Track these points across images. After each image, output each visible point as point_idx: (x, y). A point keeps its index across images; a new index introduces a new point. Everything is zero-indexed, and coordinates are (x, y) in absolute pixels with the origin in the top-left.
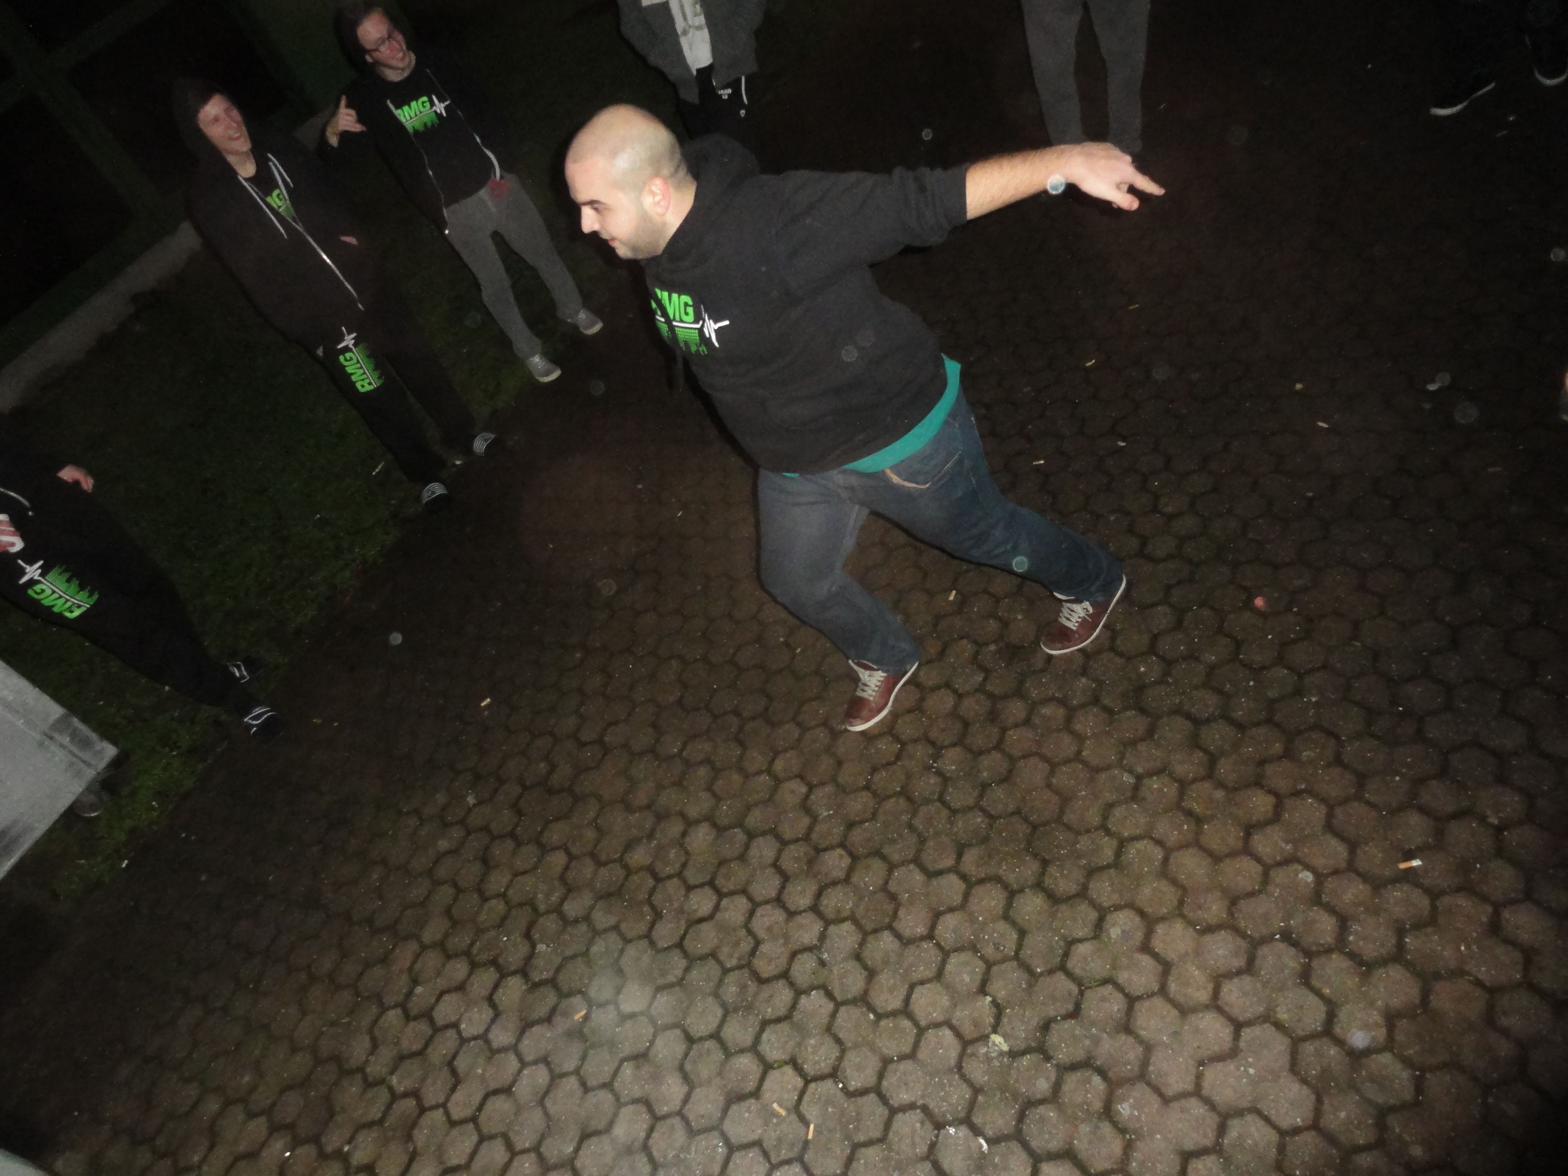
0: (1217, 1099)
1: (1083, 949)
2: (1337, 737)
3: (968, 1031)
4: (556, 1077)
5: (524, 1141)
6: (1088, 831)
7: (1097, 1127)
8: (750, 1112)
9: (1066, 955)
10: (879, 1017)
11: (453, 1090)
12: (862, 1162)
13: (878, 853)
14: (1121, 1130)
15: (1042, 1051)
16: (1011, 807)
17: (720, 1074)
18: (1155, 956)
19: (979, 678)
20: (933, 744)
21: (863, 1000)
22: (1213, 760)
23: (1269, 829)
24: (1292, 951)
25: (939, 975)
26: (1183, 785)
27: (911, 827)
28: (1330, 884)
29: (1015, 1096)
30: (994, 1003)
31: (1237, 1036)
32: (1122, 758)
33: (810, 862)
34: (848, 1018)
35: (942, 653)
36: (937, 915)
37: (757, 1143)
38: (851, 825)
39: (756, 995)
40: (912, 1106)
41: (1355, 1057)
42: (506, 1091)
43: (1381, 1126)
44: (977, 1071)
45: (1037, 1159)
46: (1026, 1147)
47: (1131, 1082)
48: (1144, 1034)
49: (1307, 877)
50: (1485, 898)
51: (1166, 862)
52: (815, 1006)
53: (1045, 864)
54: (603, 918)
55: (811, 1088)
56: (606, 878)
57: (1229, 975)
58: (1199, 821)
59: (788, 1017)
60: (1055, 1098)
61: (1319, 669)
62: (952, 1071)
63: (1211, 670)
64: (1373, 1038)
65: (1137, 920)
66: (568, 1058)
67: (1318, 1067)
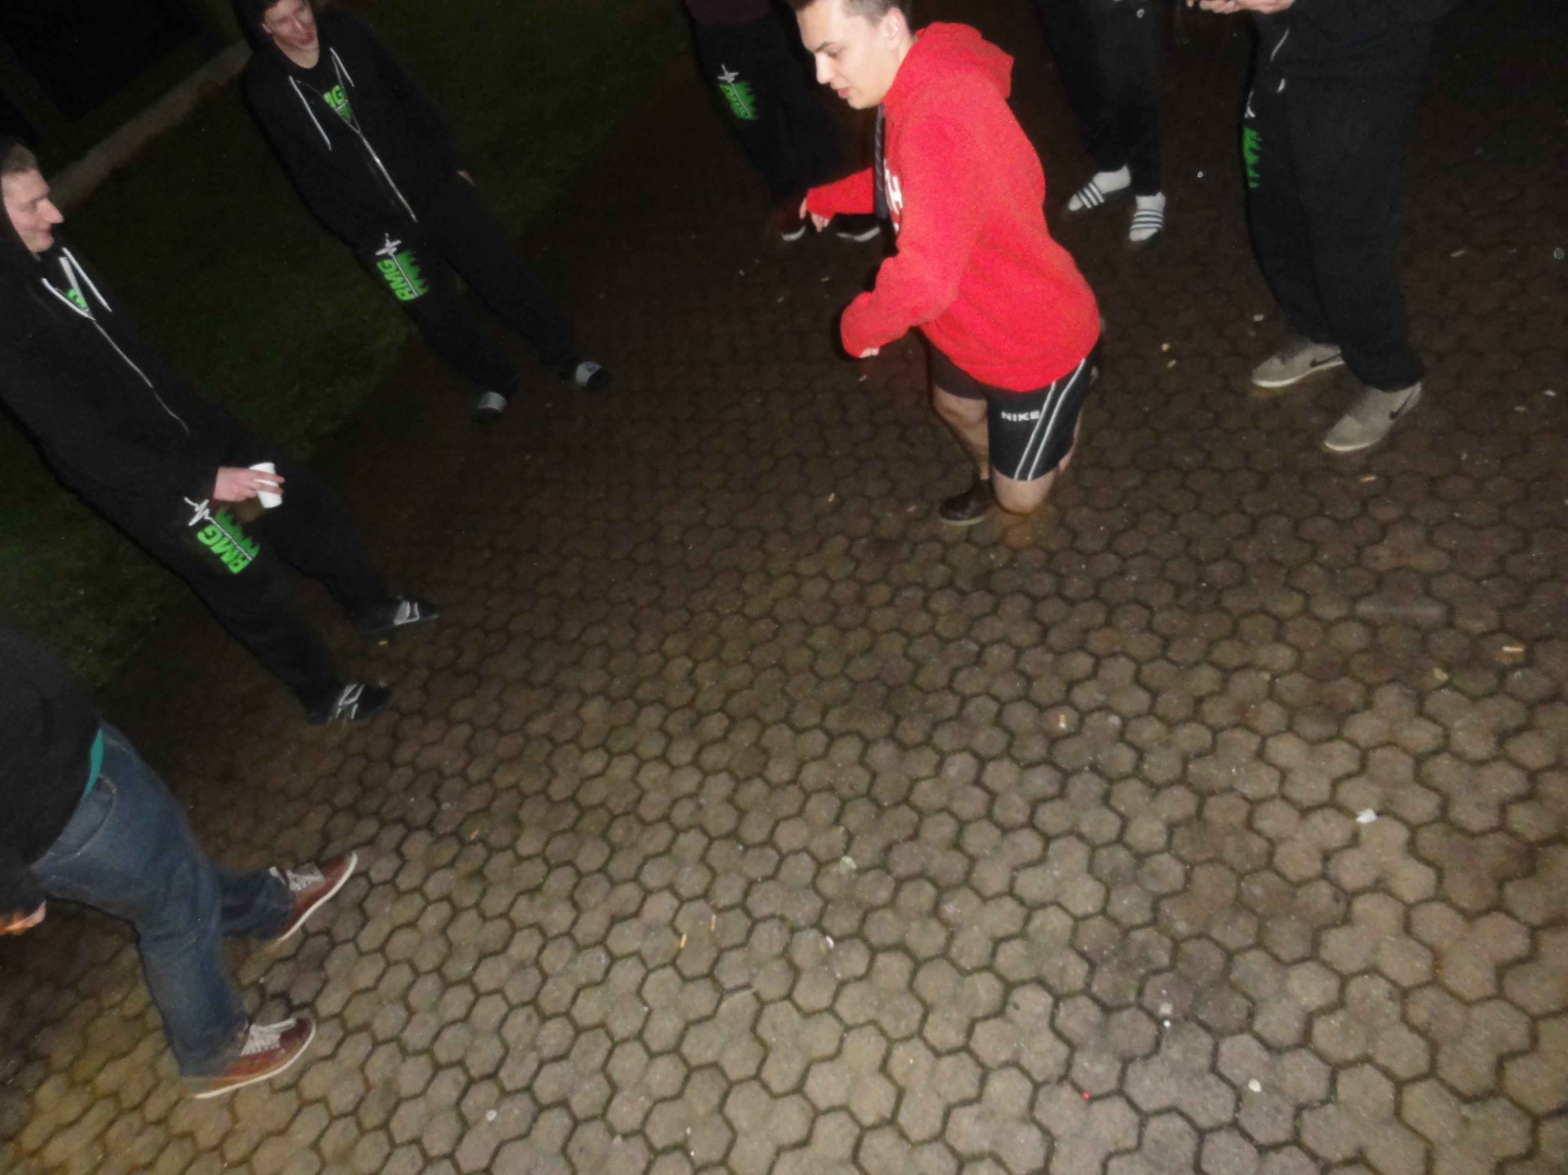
0: (1026, 896)
1: (925, 786)
2: (1151, 610)
3: (823, 854)
4: (456, 911)
5: (427, 963)
6: (936, 691)
7: (926, 924)
8: (630, 929)
9: (911, 789)
10: (747, 848)
11: (363, 926)
12: (726, 962)
13: (753, 716)
14: (945, 924)
15: (883, 866)
16: (873, 674)
17: (605, 901)
18: (985, 789)
19: (851, 567)
20: (806, 623)
21: (733, 835)
22: (1045, 630)
23: (1087, 684)
24: (1097, 779)
25: (801, 812)
26: (1019, 651)
27: (783, 692)
28: (1133, 724)
29: (859, 905)
30: (847, 831)
31: (1046, 847)
32: (970, 631)
33: (693, 724)
34: (719, 853)
35: (820, 546)
36: (802, 764)
37: (637, 954)
38: (730, 693)
39: (640, 835)
40: (772, 917)
41: (1141, 857)
42: (412, 924)
43: (1155, 909)
44: (828, 886)
45: (874, 951)
46: (865, 941)
47: (957, 887)
48: (970, 849)
49: (1115, 720)
50: (1253, 731)
51: (999, 713)
52: (691, 842)
53: (898, 719)
54: (504, 779)
55: (686, 907)
56: (507, 745)
57: (1045, 800)
58: (1029, 679)
59: (667, 851)
60: (891, 903)
61: (1140, 553)
62: (807, 887)
63: (1051, 555)
64: (1156, 842)
65: (972, 760)
66: (469, 895)
67: (1110, 868)
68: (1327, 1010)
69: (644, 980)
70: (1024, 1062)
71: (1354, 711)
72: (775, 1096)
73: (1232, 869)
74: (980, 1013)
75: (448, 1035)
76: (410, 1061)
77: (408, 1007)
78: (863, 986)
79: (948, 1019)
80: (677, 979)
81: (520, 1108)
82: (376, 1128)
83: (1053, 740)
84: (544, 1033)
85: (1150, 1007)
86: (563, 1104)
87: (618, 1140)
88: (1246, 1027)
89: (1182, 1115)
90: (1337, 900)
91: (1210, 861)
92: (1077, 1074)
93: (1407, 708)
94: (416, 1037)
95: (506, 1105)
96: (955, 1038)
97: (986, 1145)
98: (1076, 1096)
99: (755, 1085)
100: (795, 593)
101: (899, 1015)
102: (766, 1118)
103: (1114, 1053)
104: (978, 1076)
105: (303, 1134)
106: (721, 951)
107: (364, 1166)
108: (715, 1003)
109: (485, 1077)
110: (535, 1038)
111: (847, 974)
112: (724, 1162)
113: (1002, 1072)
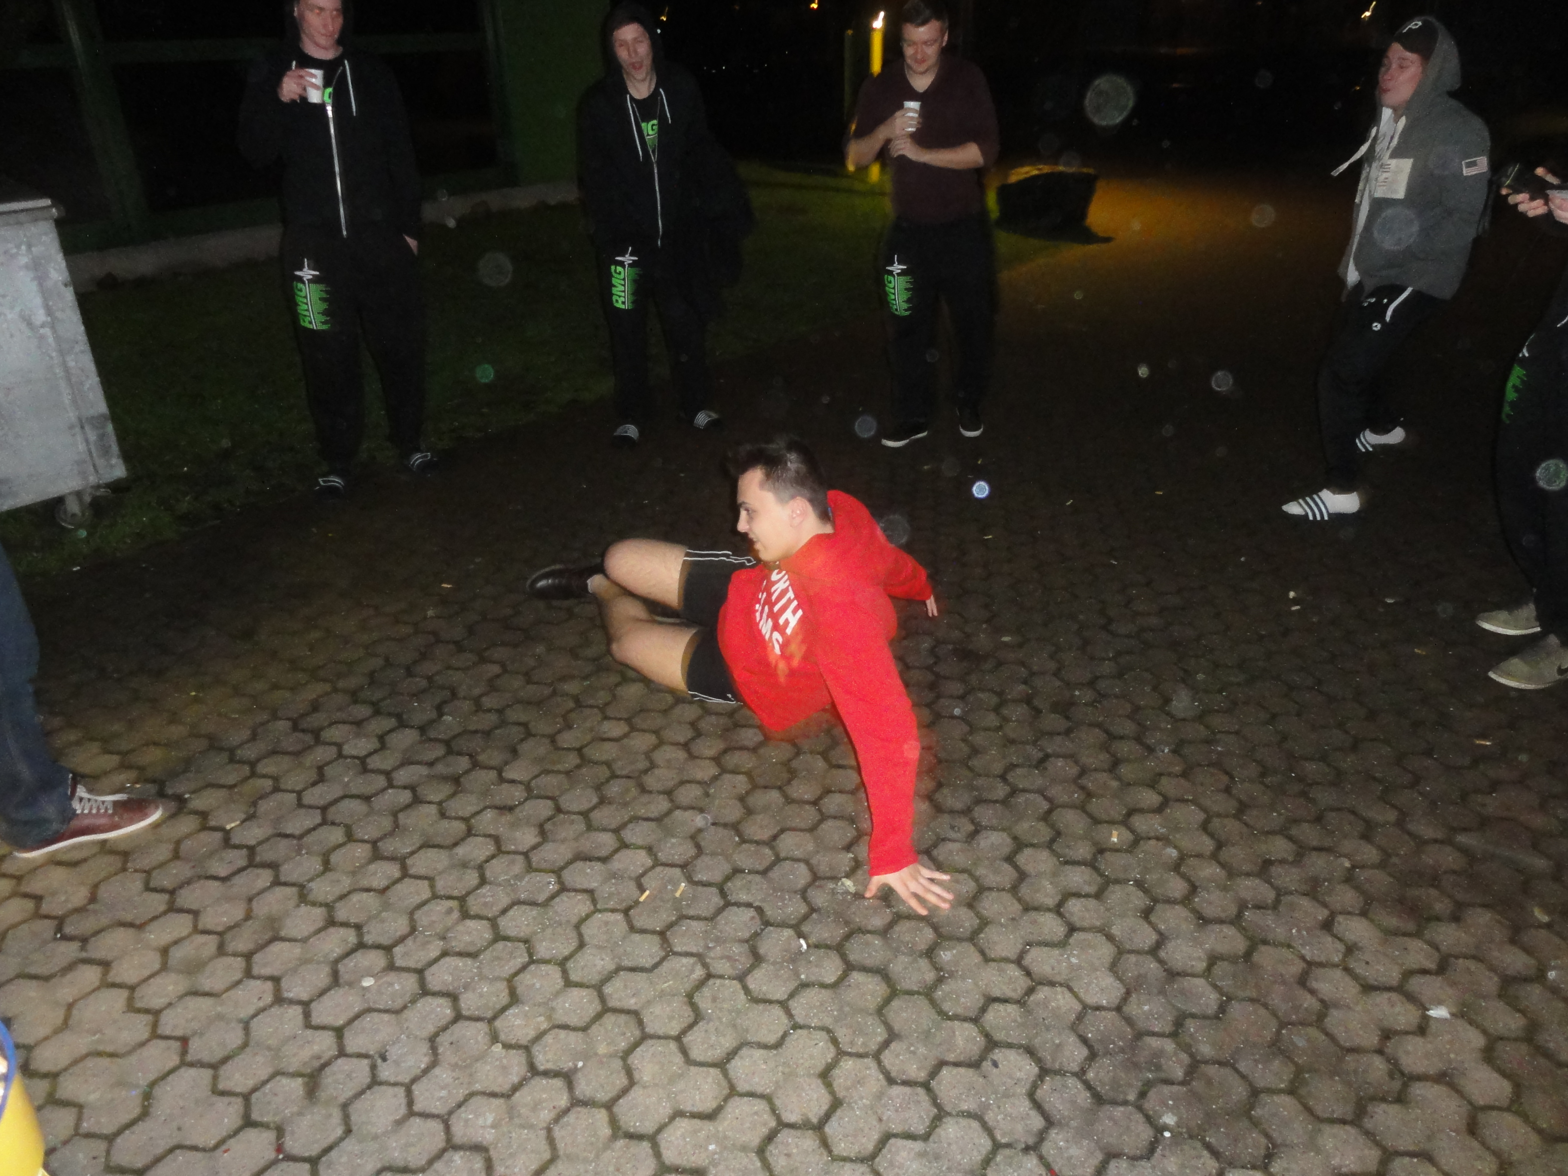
0: (1035, 970)
1: (950, 846)
2: (1232, 777)
3: (823, 869)
4: (417, 800)
5: (367, 831)
6: (988, 776)
7: (915, 961)
8: (592, 870)
9: (935, 846)
10: (743, 841)
11: (314, 784)
12: (684, 928)
13: (790, 741)
14: (937, 968)
17: (576, 839)
18: (1016, 867)
19: (931, 661)
21: (734, 827)
22: (1116, 762)
23: (1150, 815)
24: (1141, 894)
25: (812, 829)
26: (1084, 770)
28: (1192, 861)
29: (847, 923)
30: (856, 860)
31: (1069, 935)
32: (1037, 741)
33: (727, 730)
34: (712, 838)
36: (828, 792)
37: (590, 892)
39: (634, 798)
40: (749, 905)
41: (1173, 975)
42: (367, 799)
43: (1179, 1023)
44: (819, 898)
45: (850, 967)
46: (844, 957)
47: (960, 940)
48: (984, 912)
49: (1172, 852)
50: (1325, 905)
51: (1050, 812)
52: (687, 819)
53: (940, 785)
54: (516, 714)
55: (659, 869)
56: (531, 691)
58: (1089, 795)
59: (658, 820)
60: (884, 932)
61: (1231, 733)
62: (795, 892)
63: (1137, 709)
64: (1193, 966)
65: (1009, 840)
66: (436, 793)
67: (1136, 973)
69: (588, 916)
70: (989, 1117)
71: (1438, 919)
72: (689, 1061)
73: (1274, 1014)
74: (951, 1057)
75: (355, 898)
76: (304, 909)
77: (326, 862)
78: (825, 994)
79: (914, 1053)
80: (624, 926)
81: (404, 985)
82: (237, 954)
83: (1101, 849)
84: (460, 928)
85: (1151, 1112)
86: (453, 997)
87: (499, 1045)
88: (1260, 1165)
90: (1391, 1076)
91: (1251, 1000)
92: (1047, 1149)
93: (1499, 934)
94: (323, 889)
95: (392, 977)
96: (915, 1071)
98: (1041, 1170)
99: (673, 1046)
101: (858, 1030)
102: (673, 1079)
103: (1097, 1142)
104: (932, 1115)
105: (158, 935)
106: (683, 917)
107: (207, 983)
108: (657, 959)
109: (378, 947)
110: (448, 930)
111: (813, 978)
112: (609, 1106)
113: (961, 1120)
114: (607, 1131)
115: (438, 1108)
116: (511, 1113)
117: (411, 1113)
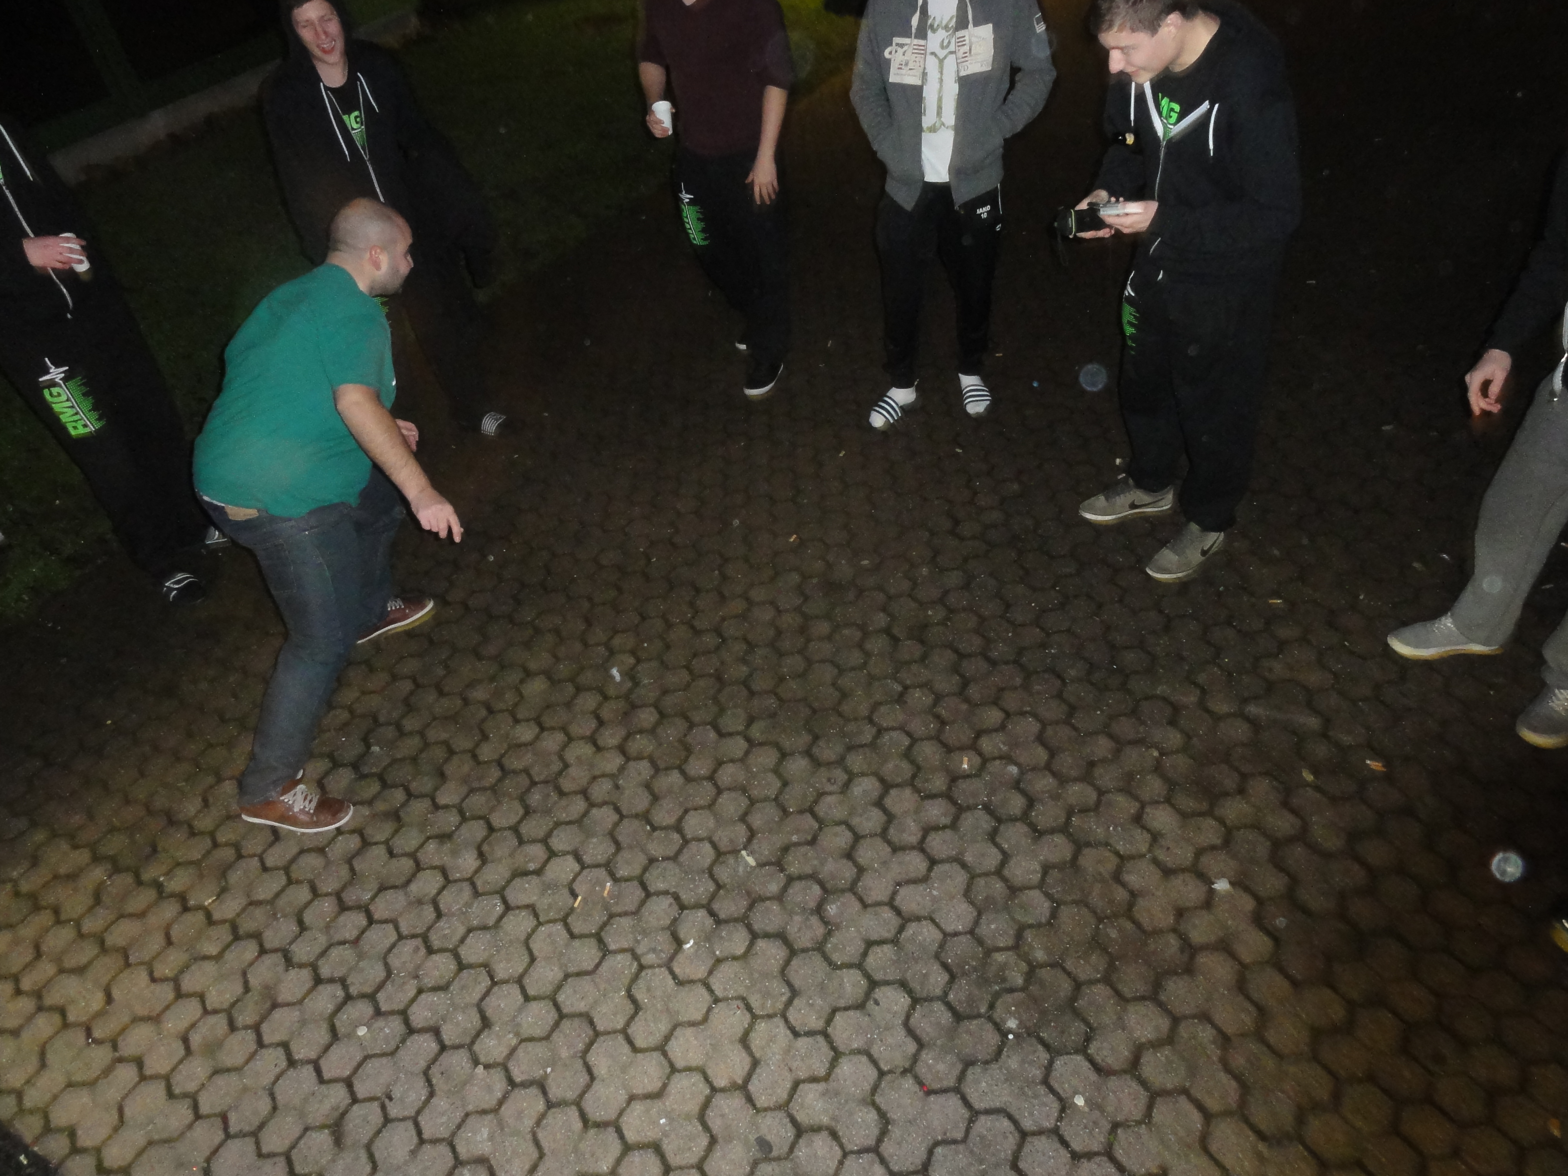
0: (904, 908)
1: (829, 799)
2: (1063, 681)
3: (724, 845)
4: (366, 844)
5: (328, 885)
6: (856, 719)
7: (807, 919)
8: (529, 884)
9: (816, 802)
10: (654, 829)
12: (615, 926)
13: (683, 715)
15: (778, 863)
16: (801, 696)
17: (512, 855)
18: (885, 811)
19: (798, 601)
20: (749, 643)
21: (645, 817)
22: (965, 683)
23: (994, 735)
24: (987, 817)
25: (711, 805)
26: (938, 698)
27: (715, 698)
28: (1029, 776)
29: (748, 893)
30: (750, 829)
31: (930, 869)
32: (897, 673)
33: (626, 714)
34: (628, 830)
35: (773, 579)
36: (720, 764)
37: (531, 907)
38: (665, 692)
39: (555, 803)
40: (666, 893)
41: (1014, 890)
43: (1019, 935)
44: (723, 874)
45: (754, 936)
46: (749, 927)
47: (843, 891)
48: (861, 861)
49: (1013, 770)
50: (1136, 798)
51: (910, 747)
52: (605, 817)
53: (816, 738)
54: (436, 734)
55: (585, 872)
56: (446, 705)
57: (937, 828)
58: (943, 723)
59: (578, 822)
60: (780, 898)
61: (1063, 631)
62: (703, 872)
63: (982, 619)
64: (1030, 879)
65: (877, 784)
66: (381, 832)
67: (985, 895)
68: (1156, 1045)
69: (534, 931)
70: (875, 1051)
71: (1226, 794)
72: (635, 1049)
73: (1094, 912)
74: (842, 1003)
75: (335, 953)
76: (293, 973)
77: (300, 923)
78: (737, 965)
79: (812, 1005)
80: (565, 934)
81: (392, 1027)
82: (246, 1028)
83: (955, 778)
84: (429, 964)
85: (998, 1020)
86: (434, 1030)
87: (481, 1067)
88: (1082, 1050)
89: (1010, 1117)
90: (1182, 951)
91: (1076, 902)
92: (921, 1069)
93: (1274, 799)
95: (380, 1023)
96: (815, 1022)
97: (825, 1120)
98: (916, 1088)
99: (620, 1038)
100: (743, 616)
101: (767, 994)
102: (624, 1069)
103: (958, 1055)
104: (830, 1058)
105: (174, 1023)
106: (611, 916)
107: (228, 1060)
108: (597, 961)
109: (363, 996)
110: (418, 967)
111: (726, 954)
112: (578, 1103)
113: (852, 1057)
114: (578, 1125)
115: (443, 1132)
116: (501, 1125)
117: (422, 1141)
